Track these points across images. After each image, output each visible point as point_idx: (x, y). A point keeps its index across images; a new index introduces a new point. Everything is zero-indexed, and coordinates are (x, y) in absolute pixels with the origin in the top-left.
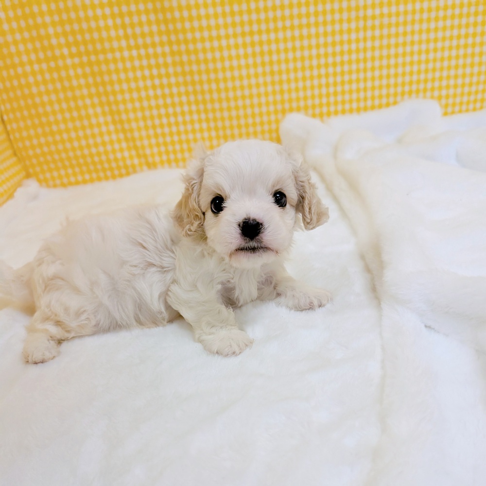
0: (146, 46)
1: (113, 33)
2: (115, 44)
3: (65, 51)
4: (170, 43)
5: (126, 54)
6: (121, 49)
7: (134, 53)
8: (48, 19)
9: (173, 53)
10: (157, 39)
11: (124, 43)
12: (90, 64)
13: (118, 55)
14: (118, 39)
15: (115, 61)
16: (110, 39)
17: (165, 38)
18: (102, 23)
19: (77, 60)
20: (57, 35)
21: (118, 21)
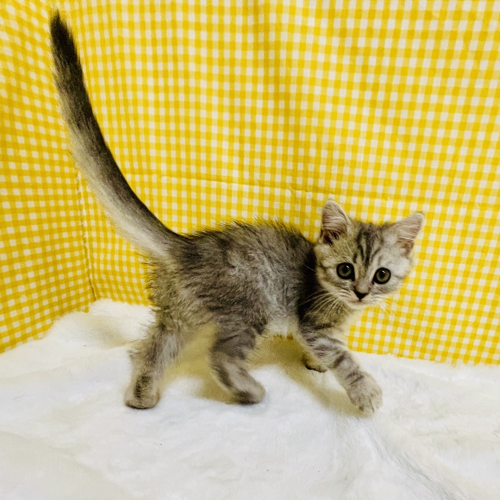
0: (262, 184)
1: (225, 159)
2: (224, 173)
3: (164, 167)
4: (294, 187)
5: (235, 187)
6: (230, 180)
7: (246, 188)
8: (152, 125)
9: (294, 200)
10: (278, 178)
11: (236, 174)
12: (189, 188)
13: (224, 185)
14: (230, 166)
15: (219, 191)
16: (219, 164)
17: (289, 179)
18: (214, 144)
19: (174, 180)
20: (158, 146)
21: (237, 146)
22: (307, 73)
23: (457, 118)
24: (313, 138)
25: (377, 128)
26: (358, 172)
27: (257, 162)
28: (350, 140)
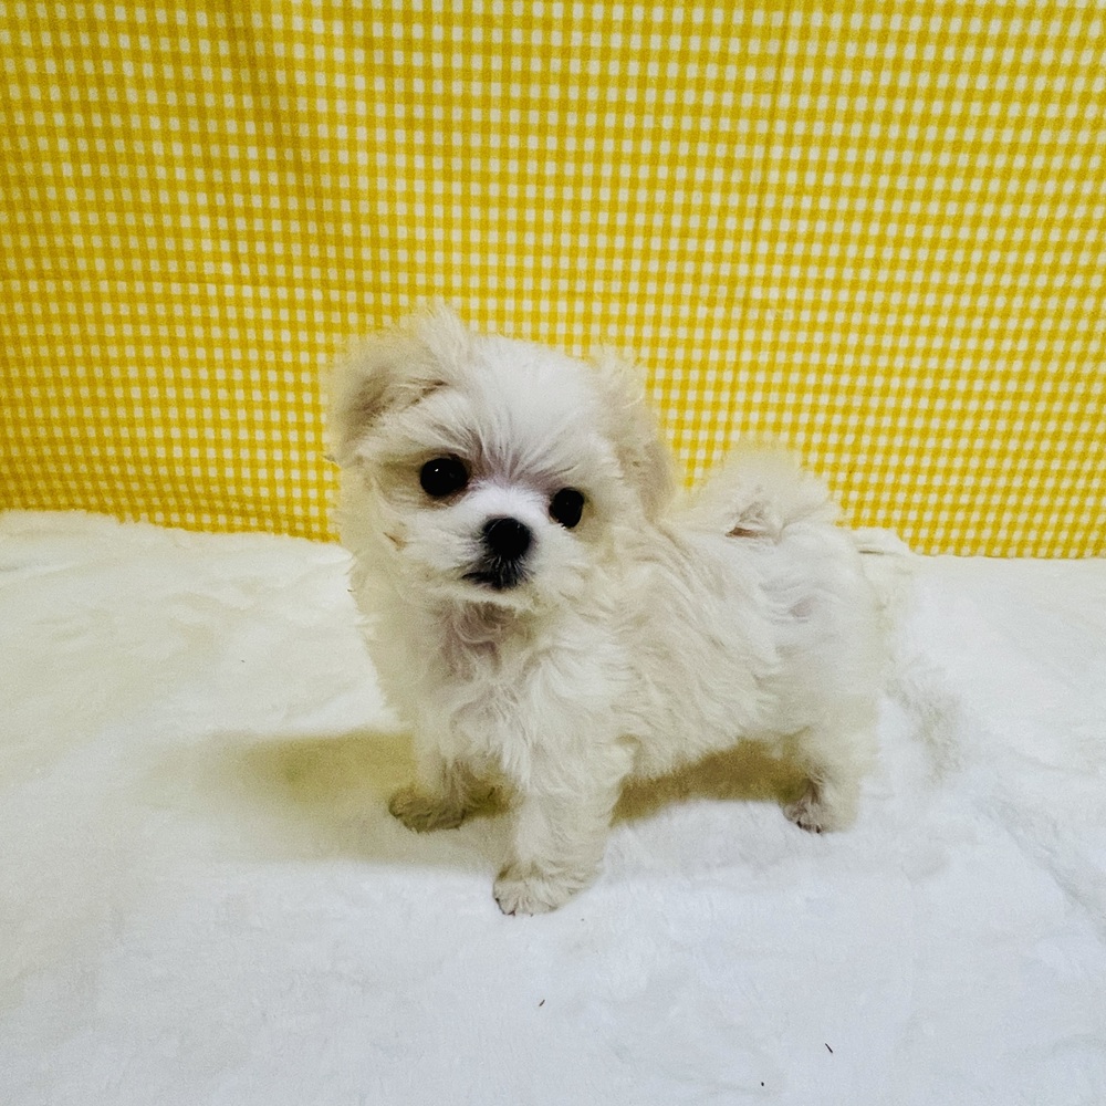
22: (322, 106)
23: (550, 169)
24: (346, 207)
25: (439, 187)
26: (421, 257)
27: (261, 248)
28: (401, 209)
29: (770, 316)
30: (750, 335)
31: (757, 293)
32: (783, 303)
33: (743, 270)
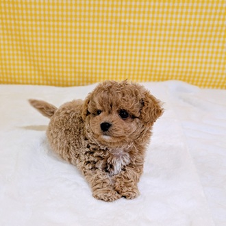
29: (127, 26)
30: (122, 31)
31: (123, 20)
32: (130, 23)
33: (119, 15)
